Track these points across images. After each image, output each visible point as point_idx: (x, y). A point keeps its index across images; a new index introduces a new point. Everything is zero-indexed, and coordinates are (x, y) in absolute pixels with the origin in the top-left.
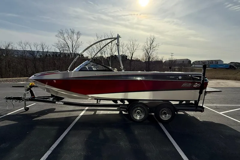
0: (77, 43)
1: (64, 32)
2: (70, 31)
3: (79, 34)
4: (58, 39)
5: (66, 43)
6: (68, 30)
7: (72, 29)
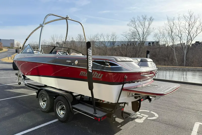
0: (148, 30)
1: (136, 19)
2: (141, 18)
3: (151, 20)
4: (130, 28)
5: (136, 30)
6: (139, 17)
7: (144, 15)
